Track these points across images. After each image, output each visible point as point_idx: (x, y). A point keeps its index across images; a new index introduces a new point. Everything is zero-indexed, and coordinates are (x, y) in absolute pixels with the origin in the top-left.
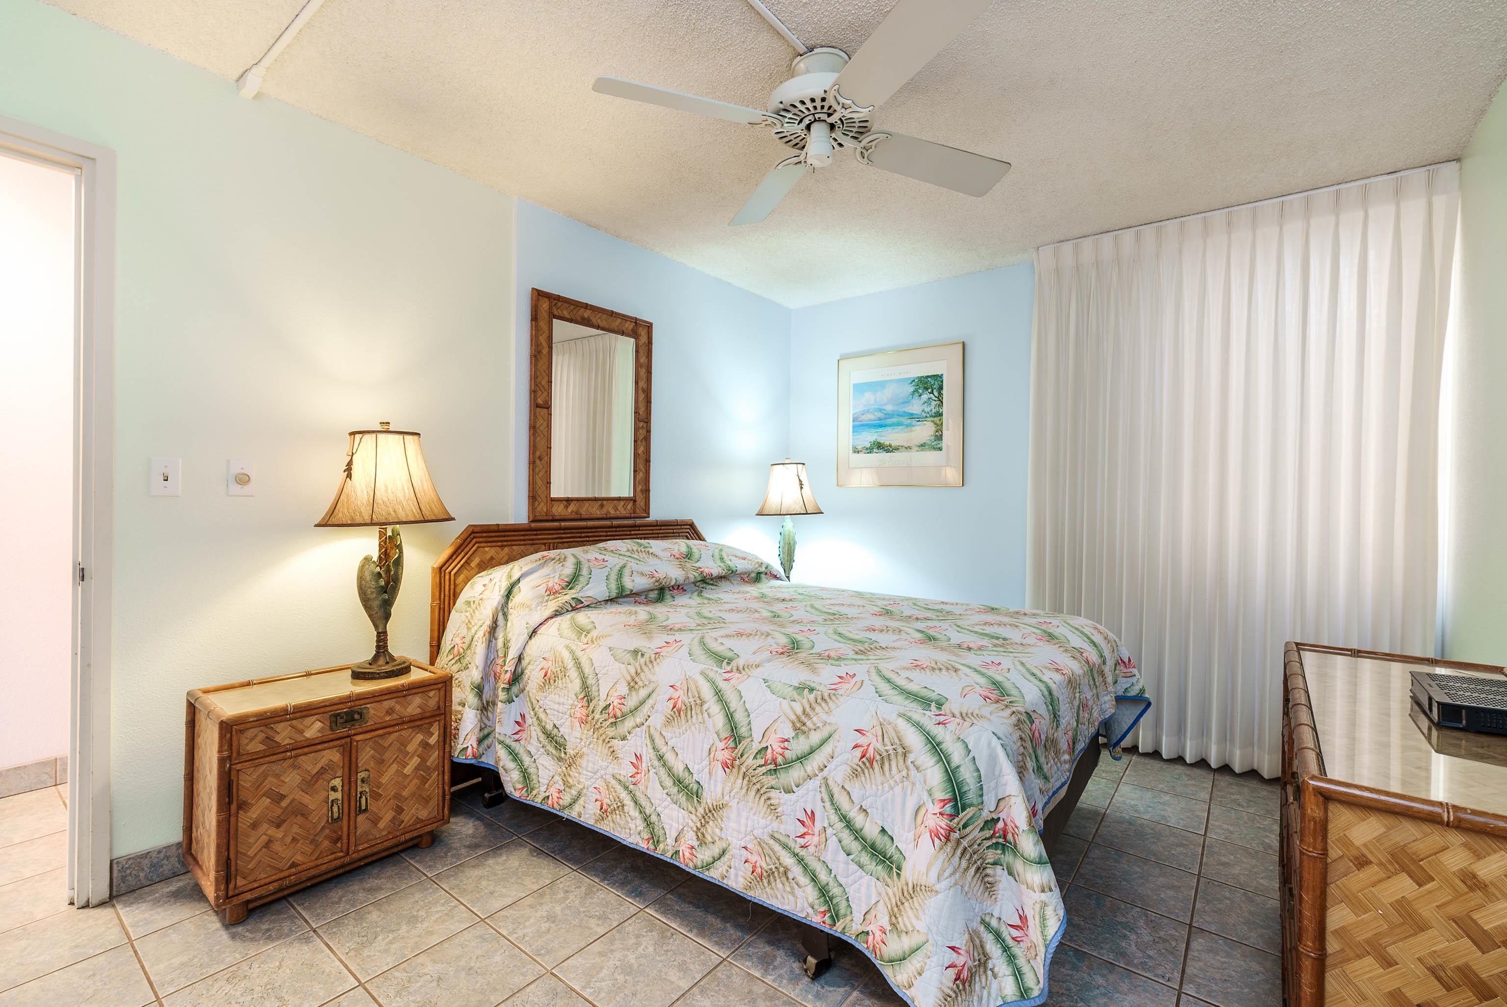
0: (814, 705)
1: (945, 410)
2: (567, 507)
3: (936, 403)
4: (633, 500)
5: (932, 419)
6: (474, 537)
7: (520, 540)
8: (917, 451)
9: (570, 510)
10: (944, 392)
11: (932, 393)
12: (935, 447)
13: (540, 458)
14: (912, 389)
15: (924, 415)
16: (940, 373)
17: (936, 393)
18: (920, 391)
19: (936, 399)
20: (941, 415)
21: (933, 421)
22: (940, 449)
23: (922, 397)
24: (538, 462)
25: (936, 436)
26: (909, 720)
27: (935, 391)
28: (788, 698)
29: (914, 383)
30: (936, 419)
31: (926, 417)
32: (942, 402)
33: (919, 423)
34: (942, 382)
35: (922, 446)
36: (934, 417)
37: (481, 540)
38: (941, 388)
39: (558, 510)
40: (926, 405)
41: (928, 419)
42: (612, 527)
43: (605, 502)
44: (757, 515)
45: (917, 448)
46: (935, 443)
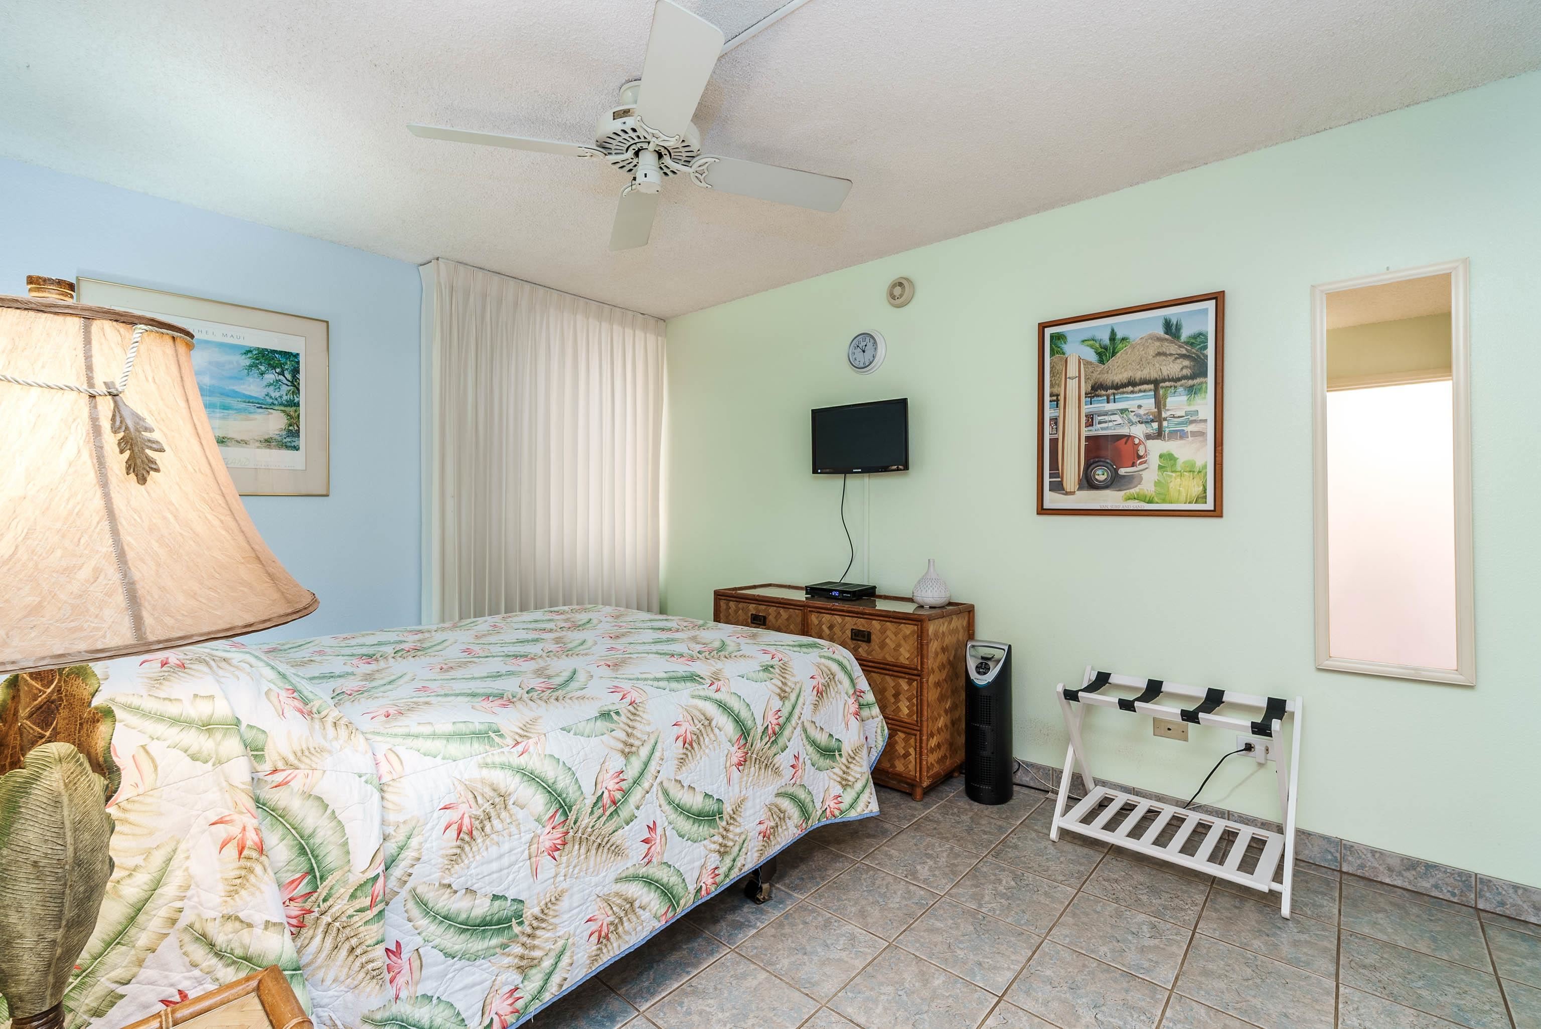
0: (631, 723)
1: (302, 399)
3: (289, 388)
5: (283, 408)
8: (258, 447)
10: (302, 376)
11: (282, 373)
12: (289, 444)
14: (248, 362)
15: (270, 401)
16: (294, 351)
17: (289, 377)
18: (263, 368)
19: (289, 384)
20: (297, 405)
21: (284, 411)
22: (296, 448)
23: (266, 376)
25: (289, 431)
26: (700, 697)
27: (286, 372)
28: (606, 732)
29: (250, 355)
30: (291, 410)
31: (273, 404)
32: (298, 390)
33: (260, 410)
34: (298, 363)
35: (268, 442)
36: (286, 406)
38: (296, 371)
40: (272, 388)
41: (276, 408)
45: (258, 444)
46: (288, 439)
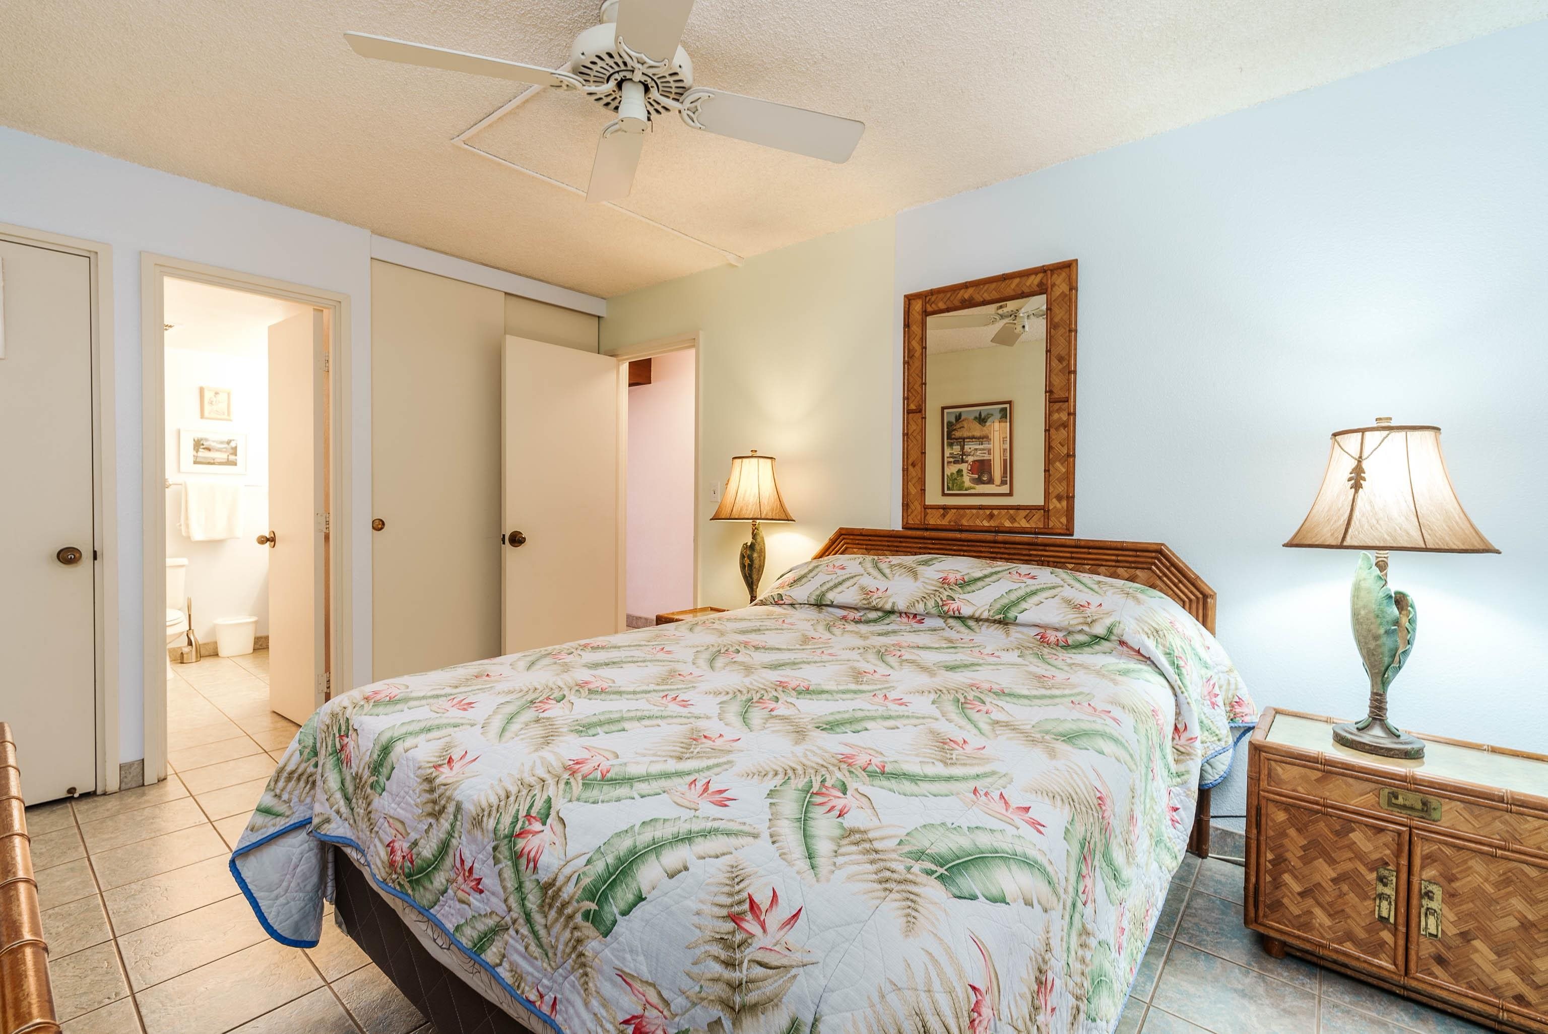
2: (945, 516)
4: (1044, 510)
6: (844, 539)
7: (885, 546)
9: (948, 518)
13: (913, 465)
24: (910, 468)
37: (848, 541)
39: (934, 519)
42: (995, 542)
43: (996, 512)
44: (1289, 545)
